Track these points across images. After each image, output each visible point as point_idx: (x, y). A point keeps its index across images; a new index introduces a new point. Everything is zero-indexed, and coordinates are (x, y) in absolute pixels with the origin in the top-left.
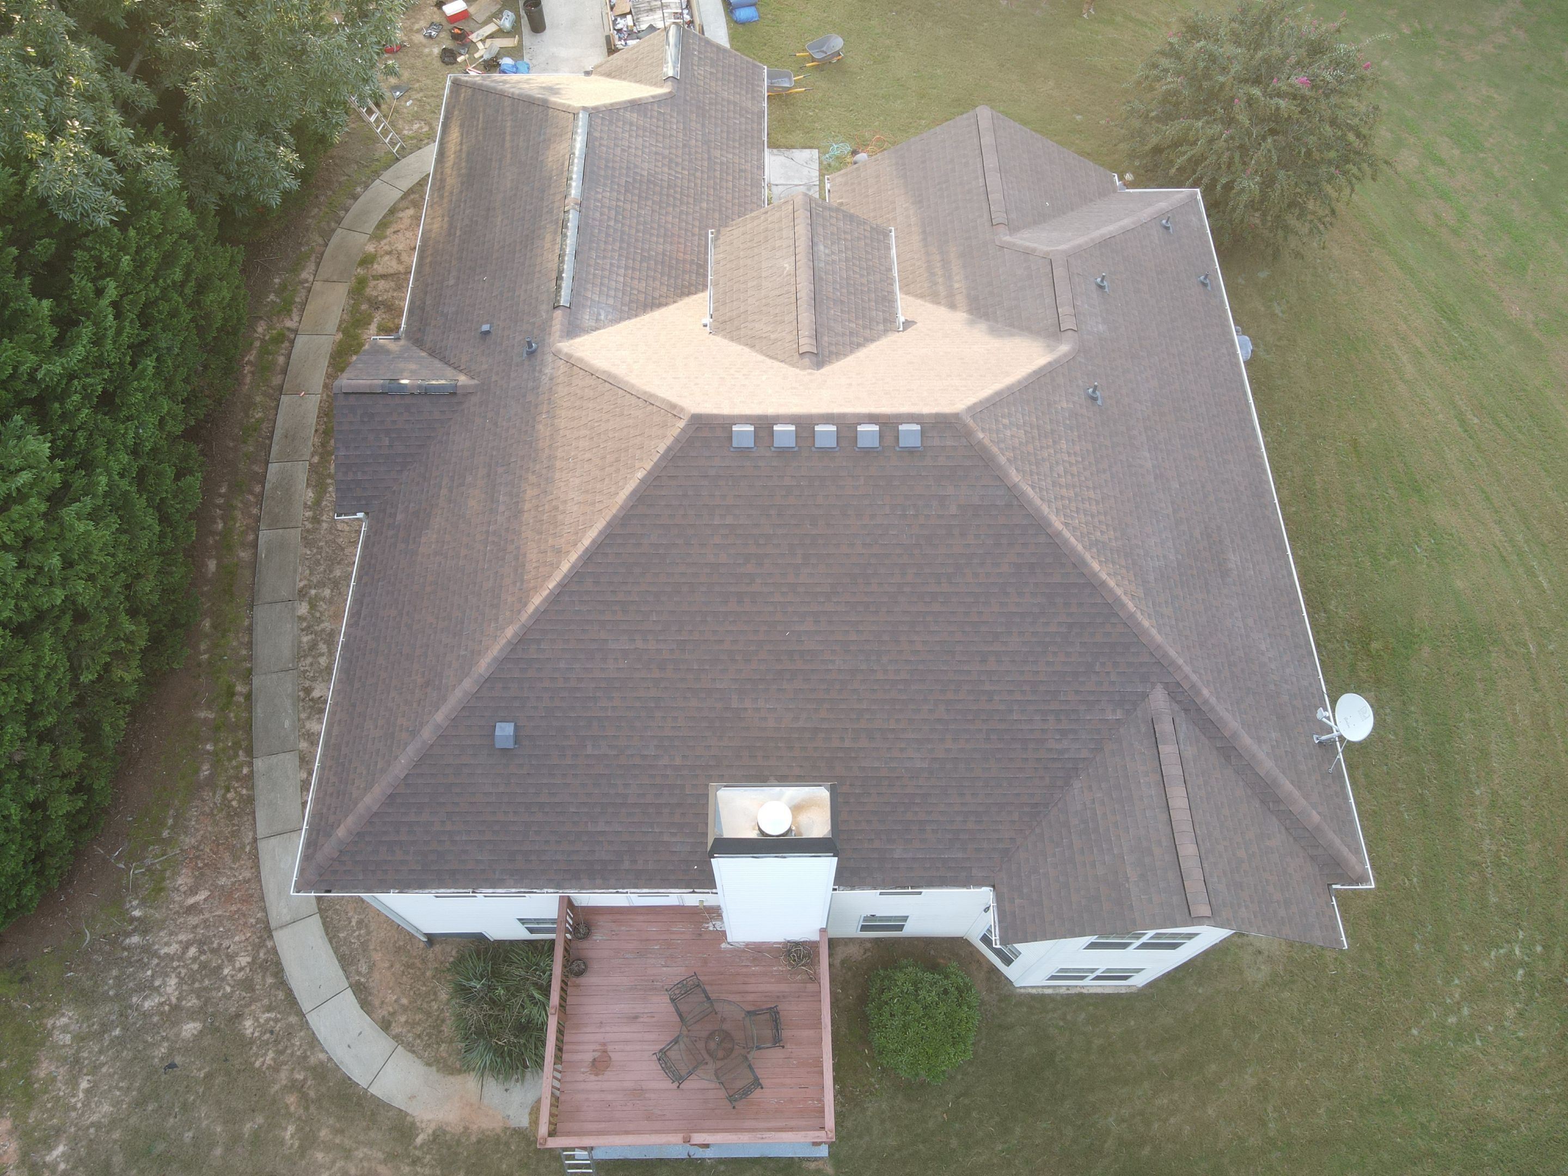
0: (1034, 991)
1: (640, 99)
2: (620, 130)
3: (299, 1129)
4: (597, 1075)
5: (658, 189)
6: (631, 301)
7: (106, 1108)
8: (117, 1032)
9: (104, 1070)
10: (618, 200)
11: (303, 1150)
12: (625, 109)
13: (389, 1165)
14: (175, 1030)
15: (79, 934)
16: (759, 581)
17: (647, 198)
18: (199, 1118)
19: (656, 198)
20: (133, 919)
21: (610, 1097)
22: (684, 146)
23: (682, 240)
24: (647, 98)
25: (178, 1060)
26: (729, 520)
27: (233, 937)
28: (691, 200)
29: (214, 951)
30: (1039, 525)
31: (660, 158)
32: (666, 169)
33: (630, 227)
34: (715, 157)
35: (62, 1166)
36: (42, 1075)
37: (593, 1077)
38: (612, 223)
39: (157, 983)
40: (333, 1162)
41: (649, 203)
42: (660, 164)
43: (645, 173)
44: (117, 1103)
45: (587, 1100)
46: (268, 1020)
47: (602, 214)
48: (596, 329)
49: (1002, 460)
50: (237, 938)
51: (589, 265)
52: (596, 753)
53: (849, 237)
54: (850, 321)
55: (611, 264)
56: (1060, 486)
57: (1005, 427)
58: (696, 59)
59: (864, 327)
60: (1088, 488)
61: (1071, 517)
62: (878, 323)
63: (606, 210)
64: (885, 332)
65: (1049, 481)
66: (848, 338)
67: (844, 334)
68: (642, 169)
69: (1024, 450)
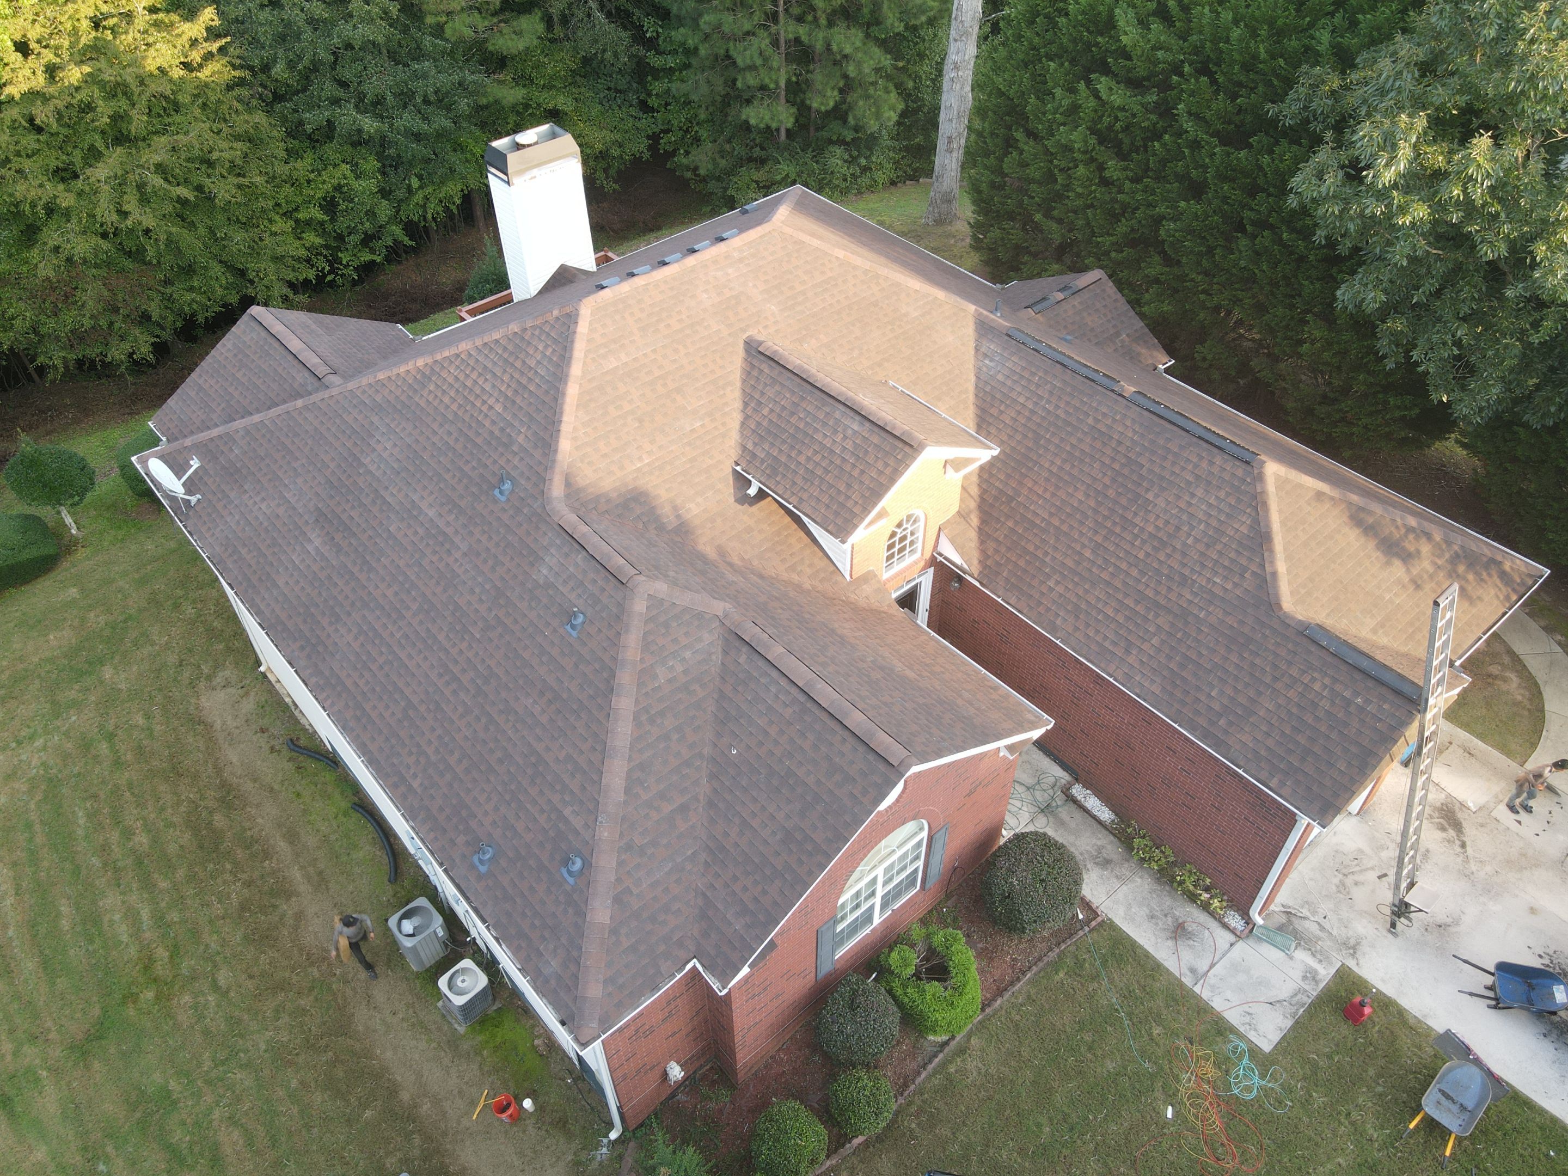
1: (1271, 551)
2: (1222, 494)
5: (1124, 501)
6: (994, 397)
10: (1120, 443)
12: (1256, 521)
17: (1114, 480)
19: (1111, 493)
22: (1184, 579)
23: (1047, 495)
24: (1272, 563)
28: (1099, 539)
31: (1171, 529)
32: (1151, 529)
33: (1080, 440)
34: (1157, 615)
38: (1090, 421)
41: (1107, 481)
42: (1160, 523)
43: (1150, 496)
47: (1104, 415)
48: (977, 349)
51: (1046, 372)
53: (856, 473)
54: (772, 411)
55: (1041, 398)
56: (480, 375)
57: (546, 346)
58: (1347, 694)
59: (759, 424)
60: (460, 406)
61: (458, 367)
62: (755, 444)
63: (1109, 422)
64: (744, 448)
65: (490, 365)
66: (757, 396)
67: (763, 394)
68: (1157, 496)
69: (522, 356)
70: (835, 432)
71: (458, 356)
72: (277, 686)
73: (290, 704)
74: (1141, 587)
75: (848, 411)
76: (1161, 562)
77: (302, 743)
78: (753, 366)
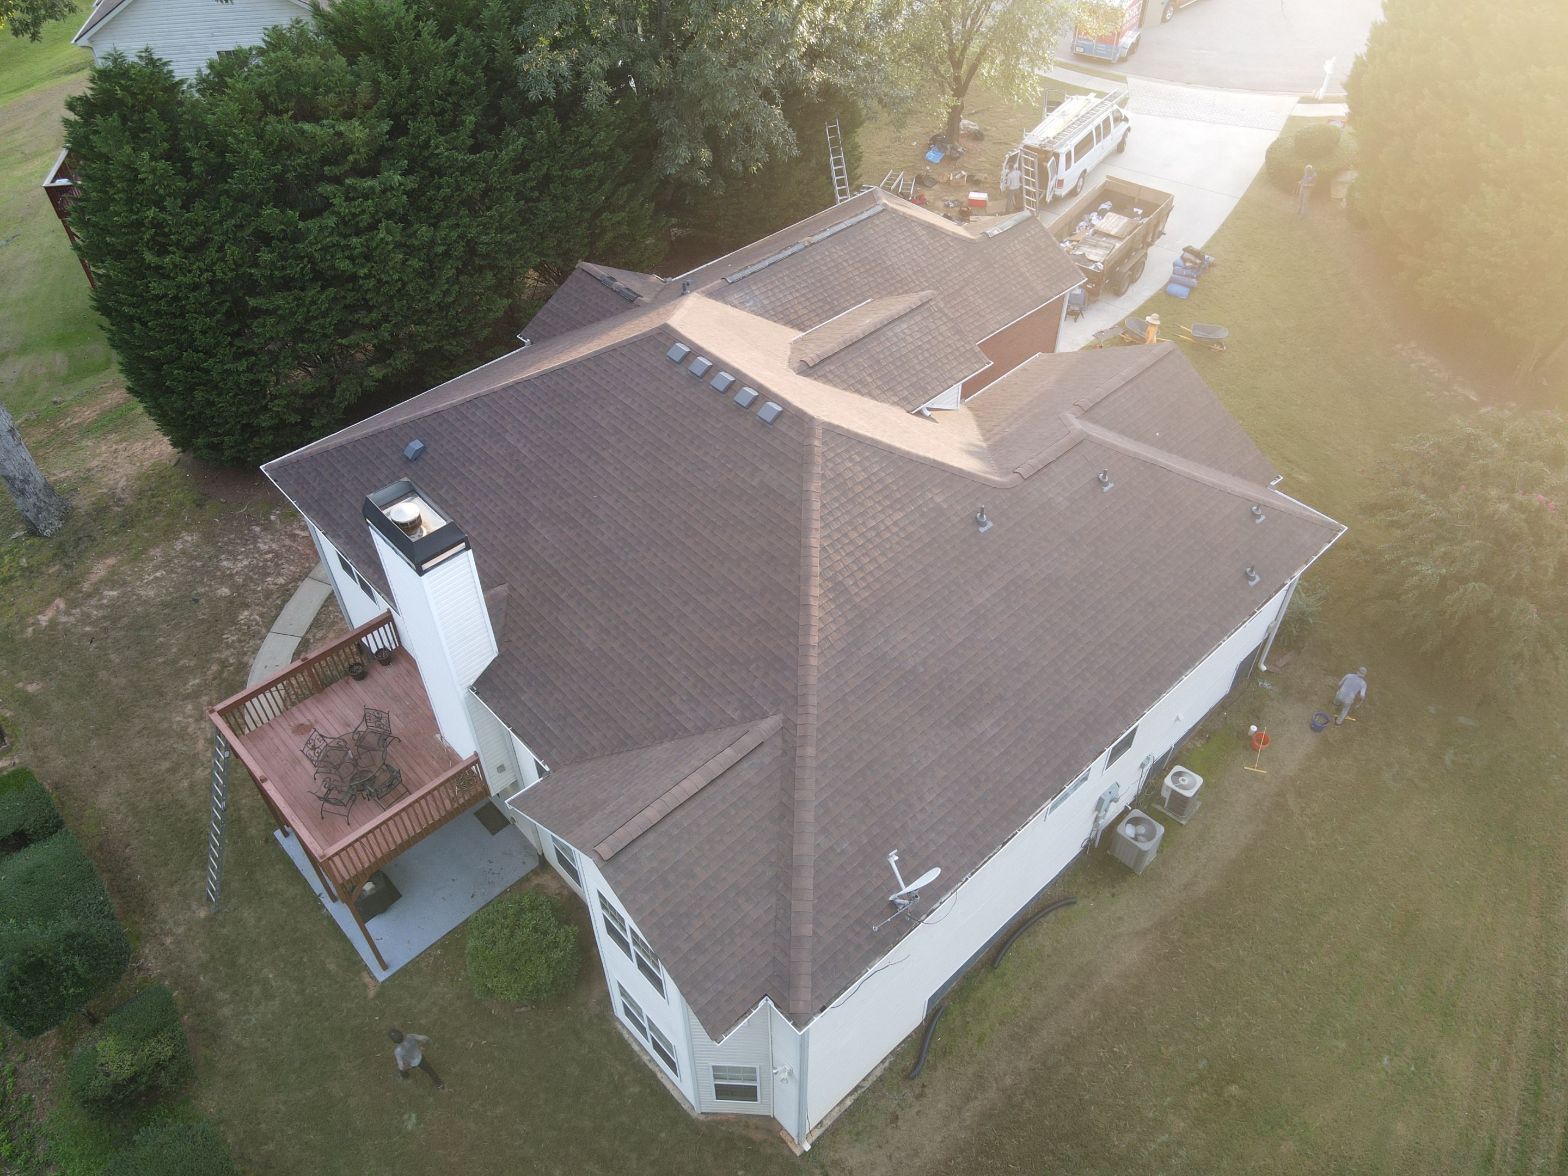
0: (626, 1036)
1: (940, 227)
2: (899, 231)
3: (199, 685)
4: (293, 732)
5: (888, 277)
6: (781, 312)
7: (152, 593)
8: (199, 564)
9: (173, 576)
10: (846, 261)
11: (187, 697)
12: (920, 225)
13: (206, 745)
14: (218, 586)
15: (242, 505)
16: (610, 451)
17: (872, 275)
18: (175, 636)
19: (880, 280)
20: (268, 519)
21: (282, 749)
22: (945, 271)
24: (947, 230)
25: (202, 601)
26: (628, 401)
27: (291, 566)
29: (277, 565)
30: (800, 531)
31: (913, 264)
32: (910, 272)
33: (836, 279)
34: (965, 294)
35: (105, 601)
36: (151, 554)
37: (290, 732)
38: (824, 268)
39: (239, 557)
40: (190, 716)
41: (870, 279)
42: (909, 267)
43: (889, 263)
44: (157, 595)
45: (272, 739)
46: (254, 620)
47: (822, 259)
48: (735, 306)
49: (818, 470)
50: (291, 568)
52: (444, 496)
53: (941, 338)
54: (870, 375)
55: (793, 286)
56: (855, 529)
57: (851, 459)
58: (1024, 237)
59: (878, 387)
60: (883, 554)
61: (837, 551)
62: (895, 395)
63: (828, 260)
64: (895, 403)
65: (847, 518)
66: (853, 381)
67: (852, 377)
68: (890, 260)
69: (850, 484)
70: (904, 340)
71: (823, 549)
72: (828, 1123)
73: (855, 1096)
74: (946, 293)
75: (890, 326)
76: (933, 277)
77: (909, 1062)
78: (824, 376)
